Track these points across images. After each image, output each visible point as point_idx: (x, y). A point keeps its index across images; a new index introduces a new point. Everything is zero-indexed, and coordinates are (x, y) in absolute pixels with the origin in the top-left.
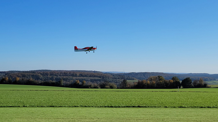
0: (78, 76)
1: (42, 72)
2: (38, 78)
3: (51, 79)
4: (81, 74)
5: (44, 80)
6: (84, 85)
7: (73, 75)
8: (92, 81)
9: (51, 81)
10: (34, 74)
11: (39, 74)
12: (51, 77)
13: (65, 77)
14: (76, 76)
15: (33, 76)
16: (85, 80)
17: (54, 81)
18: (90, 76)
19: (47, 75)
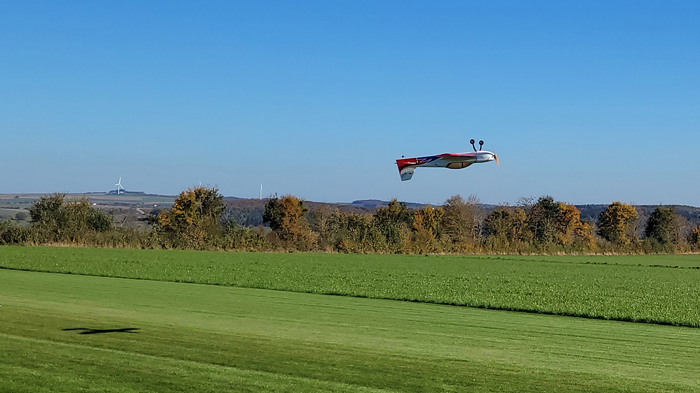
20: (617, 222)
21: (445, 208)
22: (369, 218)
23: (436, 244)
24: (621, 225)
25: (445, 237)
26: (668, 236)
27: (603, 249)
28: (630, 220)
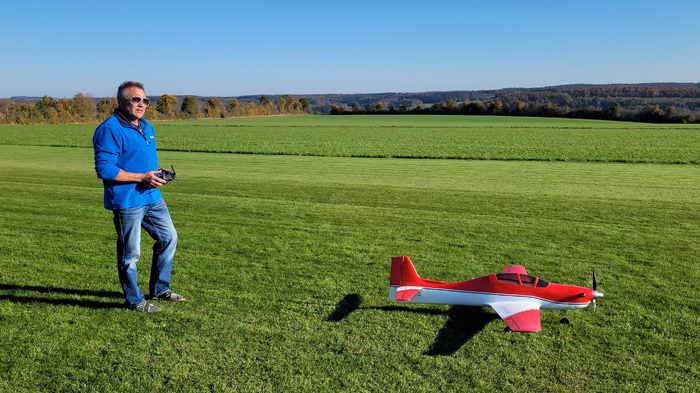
0: (656, 96)
1: (571, 90)
2: (562, 102)
3: (590, 103)
4: (663, 92)
5: (577, 107)
6: (671, 116)
7: (643, 95)
8: (691, 106)
9: (592, 108)
10: (553, 93)
11: (566, 94)
12: (591, 99)
13: (623, 99)
14: (650, 95)
15: (552, 98)
16: (672, 104)
17: (600, 109)
18: (687, 96)
19: (584, 96)
20: (166, 105)
21: (75, 99)
22: (33, 106)
23: (72, 118)
24: (169, 105)
25: (76, 115)
26: (193, 111)
27: (161, 118)
28: (174, 103)
